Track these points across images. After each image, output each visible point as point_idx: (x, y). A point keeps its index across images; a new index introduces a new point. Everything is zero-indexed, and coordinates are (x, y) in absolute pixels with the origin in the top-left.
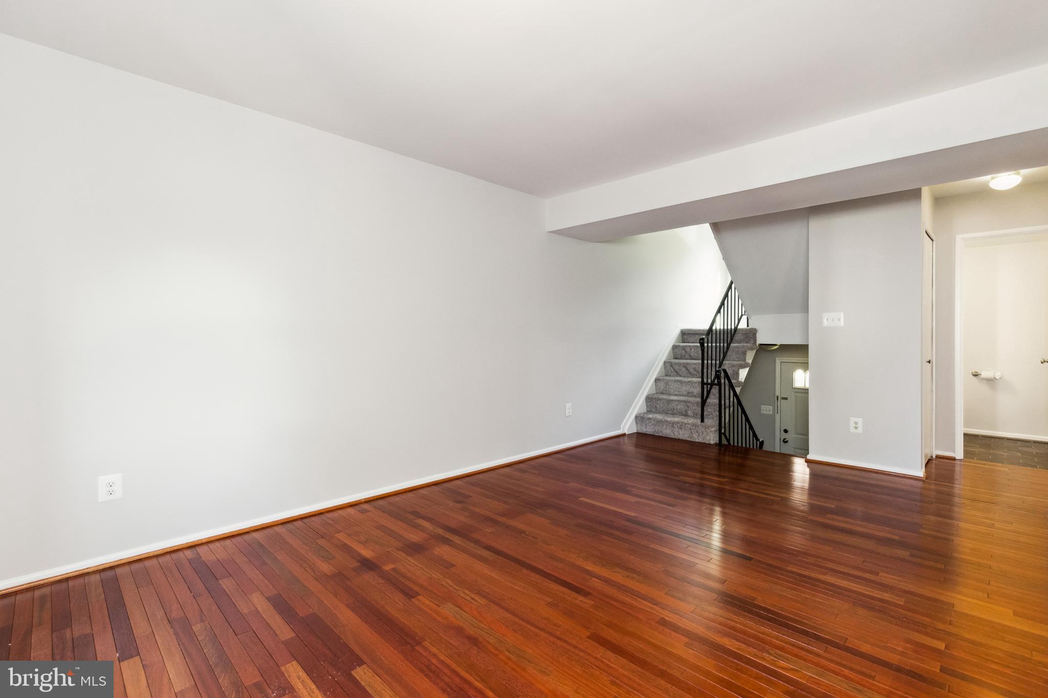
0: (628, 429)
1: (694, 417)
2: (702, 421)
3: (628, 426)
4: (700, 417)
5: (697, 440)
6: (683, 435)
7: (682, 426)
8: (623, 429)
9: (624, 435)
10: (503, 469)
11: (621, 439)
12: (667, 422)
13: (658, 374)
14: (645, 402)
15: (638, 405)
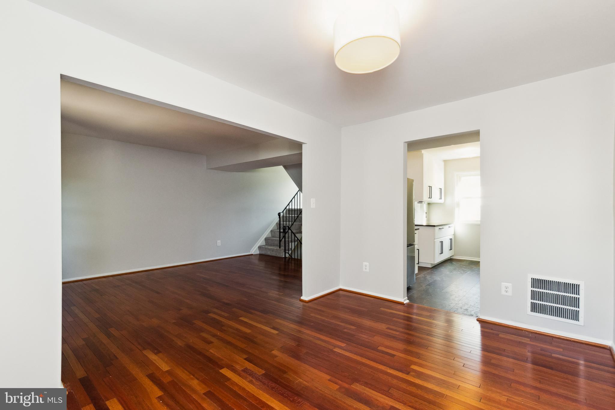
0: (254, 252)
1: (277, 245)
2: (280, 248)
3: (254, 251)
4: (284, 246)
5: (278, 256)
6: (274, 254)
7: (273, 250)
8: (252, 252)
9: (252, 255)
10: (181, 267)
11: (251, 256)
12: (268, 248)
13: (273, 228)
14: (264, 240)
15: (261, 242)
